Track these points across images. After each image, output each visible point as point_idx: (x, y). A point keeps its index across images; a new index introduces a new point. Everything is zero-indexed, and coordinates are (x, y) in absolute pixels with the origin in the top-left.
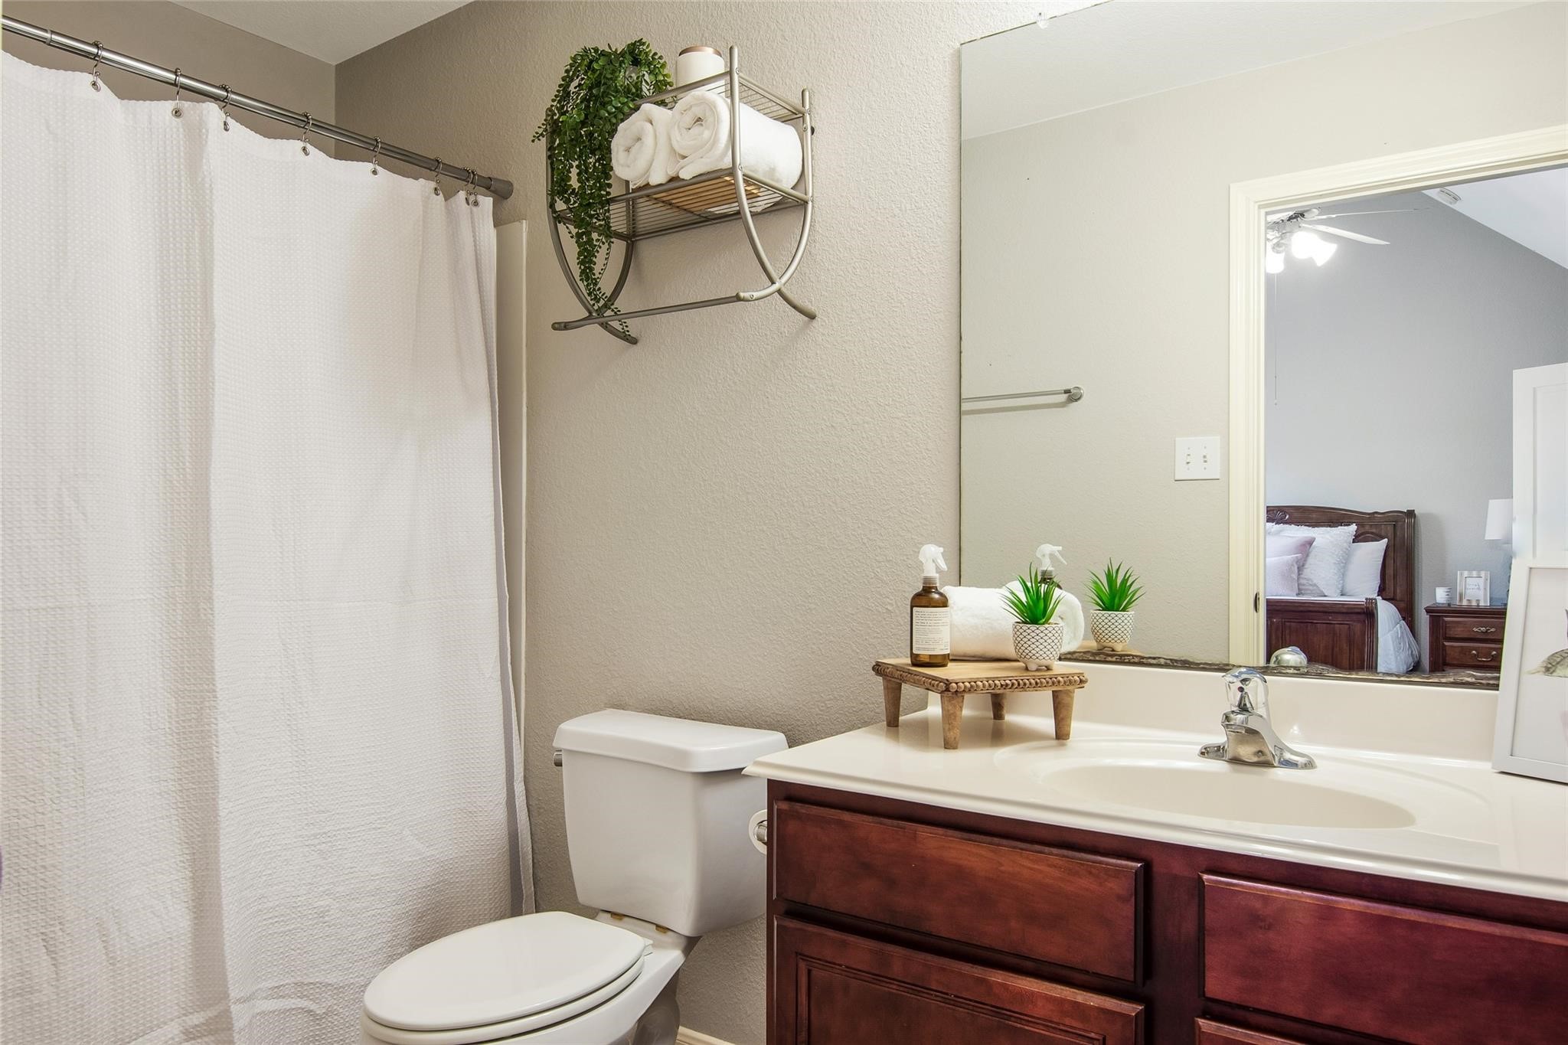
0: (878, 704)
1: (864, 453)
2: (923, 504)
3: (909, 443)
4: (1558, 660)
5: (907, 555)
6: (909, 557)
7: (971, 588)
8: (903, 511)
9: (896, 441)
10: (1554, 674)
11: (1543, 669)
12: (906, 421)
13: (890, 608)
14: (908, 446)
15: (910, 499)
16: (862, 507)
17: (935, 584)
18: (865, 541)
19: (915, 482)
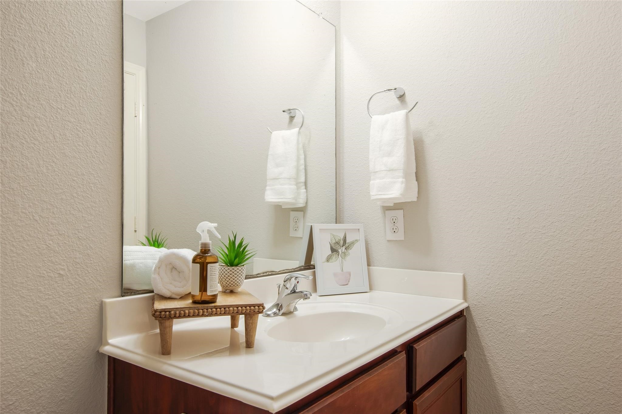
0: (49, 354)
1: (36, 143)
2: (92, 191)
3: (81, 144)
4: (329, 257)
5: (78, 229)
6: (80, 231)
7: (184, 249)
8: (75, 195)
9: (69, 140)
10: (329, 262)
11: (327, 261)
12: (77, 126)
13: (62, 272)
14: (80, 146)
15: (82, 186)
16: (34, 189)
17: (209, 247)
18: (37, 218)
19: (85, 174)
